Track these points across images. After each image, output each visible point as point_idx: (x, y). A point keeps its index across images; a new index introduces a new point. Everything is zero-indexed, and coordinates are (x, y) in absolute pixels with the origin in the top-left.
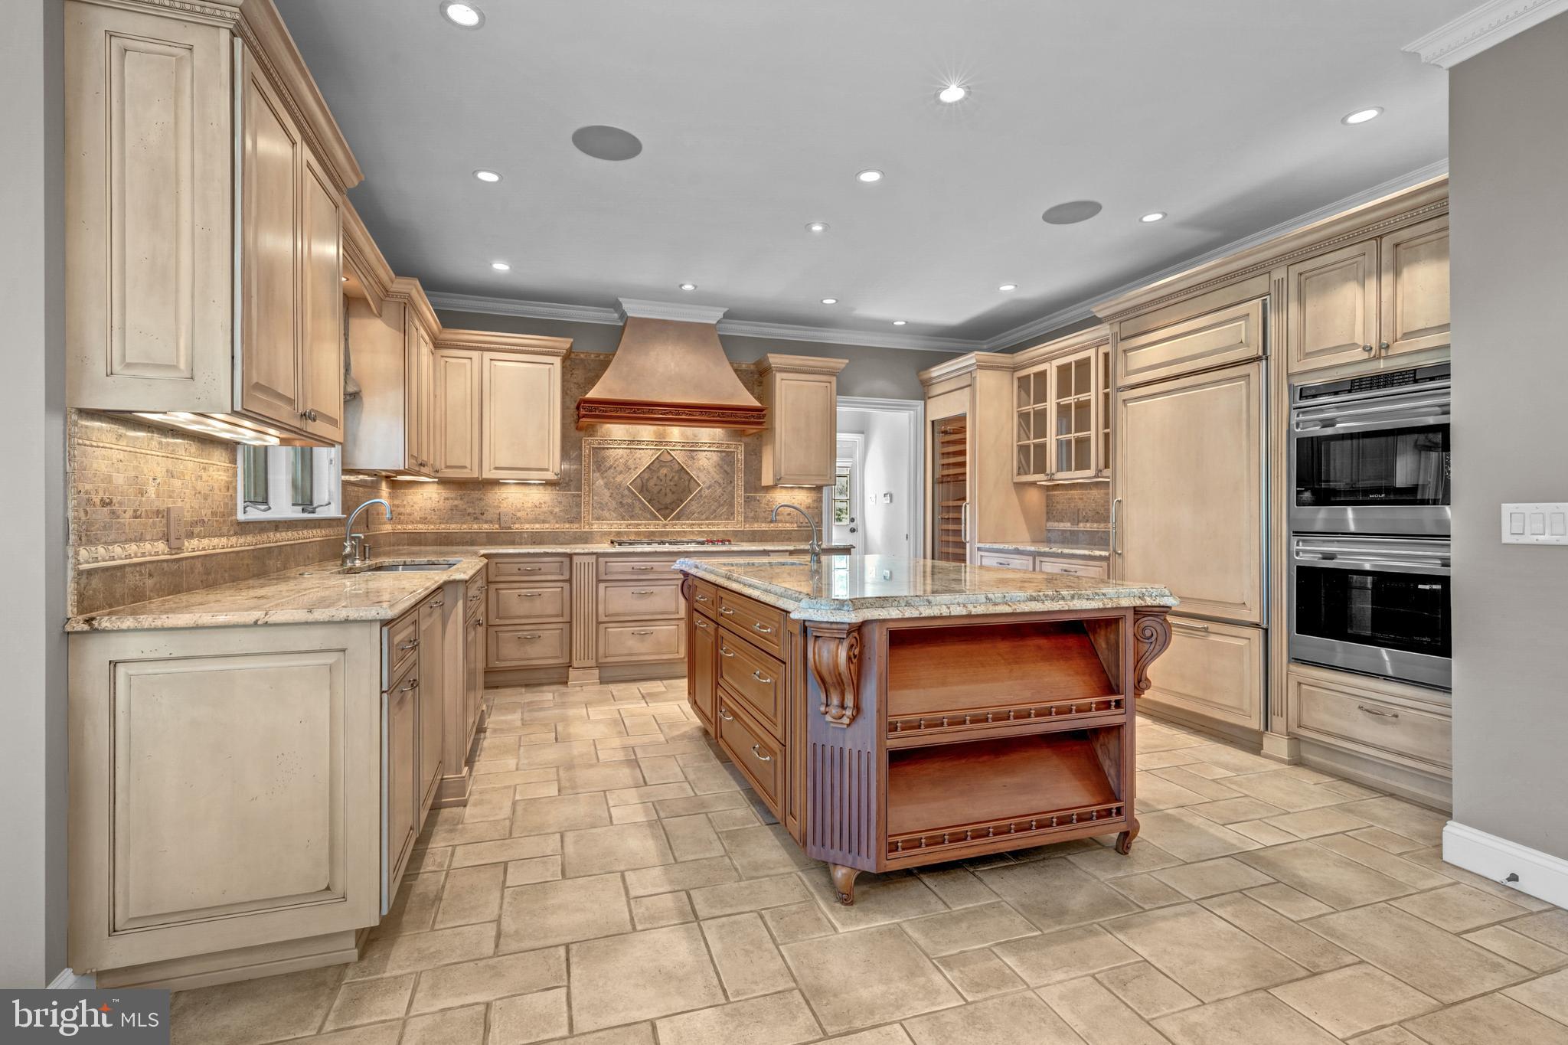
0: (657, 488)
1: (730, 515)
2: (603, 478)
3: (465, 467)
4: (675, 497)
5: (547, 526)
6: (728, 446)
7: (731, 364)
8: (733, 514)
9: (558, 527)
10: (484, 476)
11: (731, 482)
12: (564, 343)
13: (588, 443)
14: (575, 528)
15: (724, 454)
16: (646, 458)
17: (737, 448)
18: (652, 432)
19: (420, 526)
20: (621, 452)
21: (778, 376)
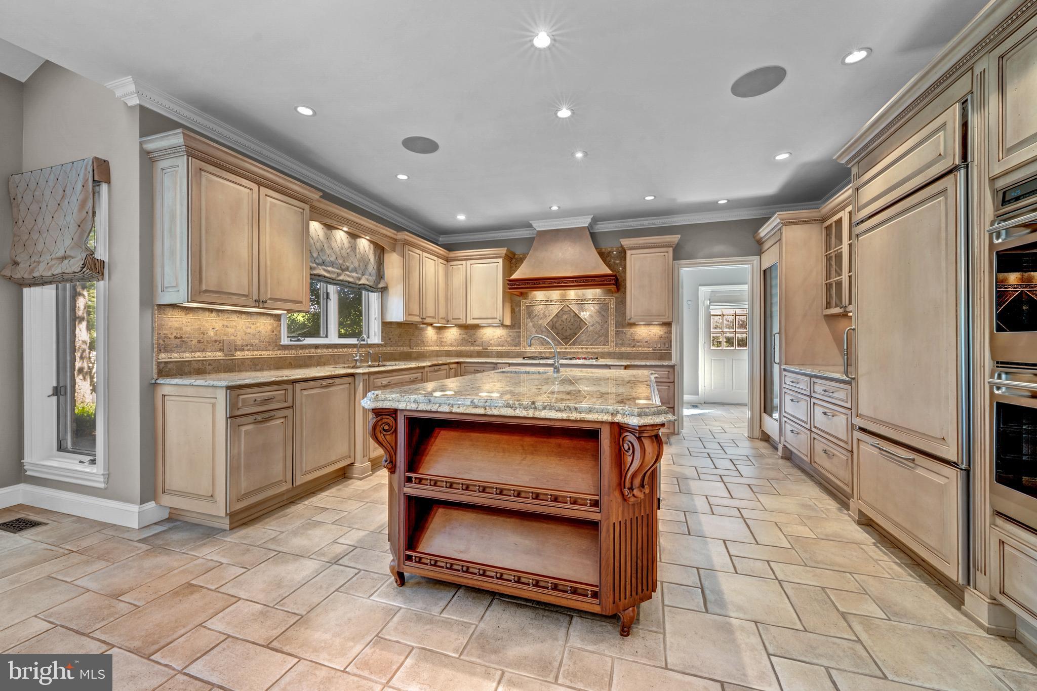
0: (560, 327)
1: (606, 342)
2: (532, 322)
3: (460, 319)
4: (572, 332)
5: (504, 348)
6: (604, 300)
7: (596, 246)
8: (608, 341)
9: (509, 348)
10: (468, 323)
11: (606, 322)
12: (503, 251)
13: (524, 303)
14: (517, 349)
15: (602, 305)
16: (555, 310)
17: (610, 301)
18: (558, 295)
19: (450, 347)
20: (541, 307)
21: (629, 253)
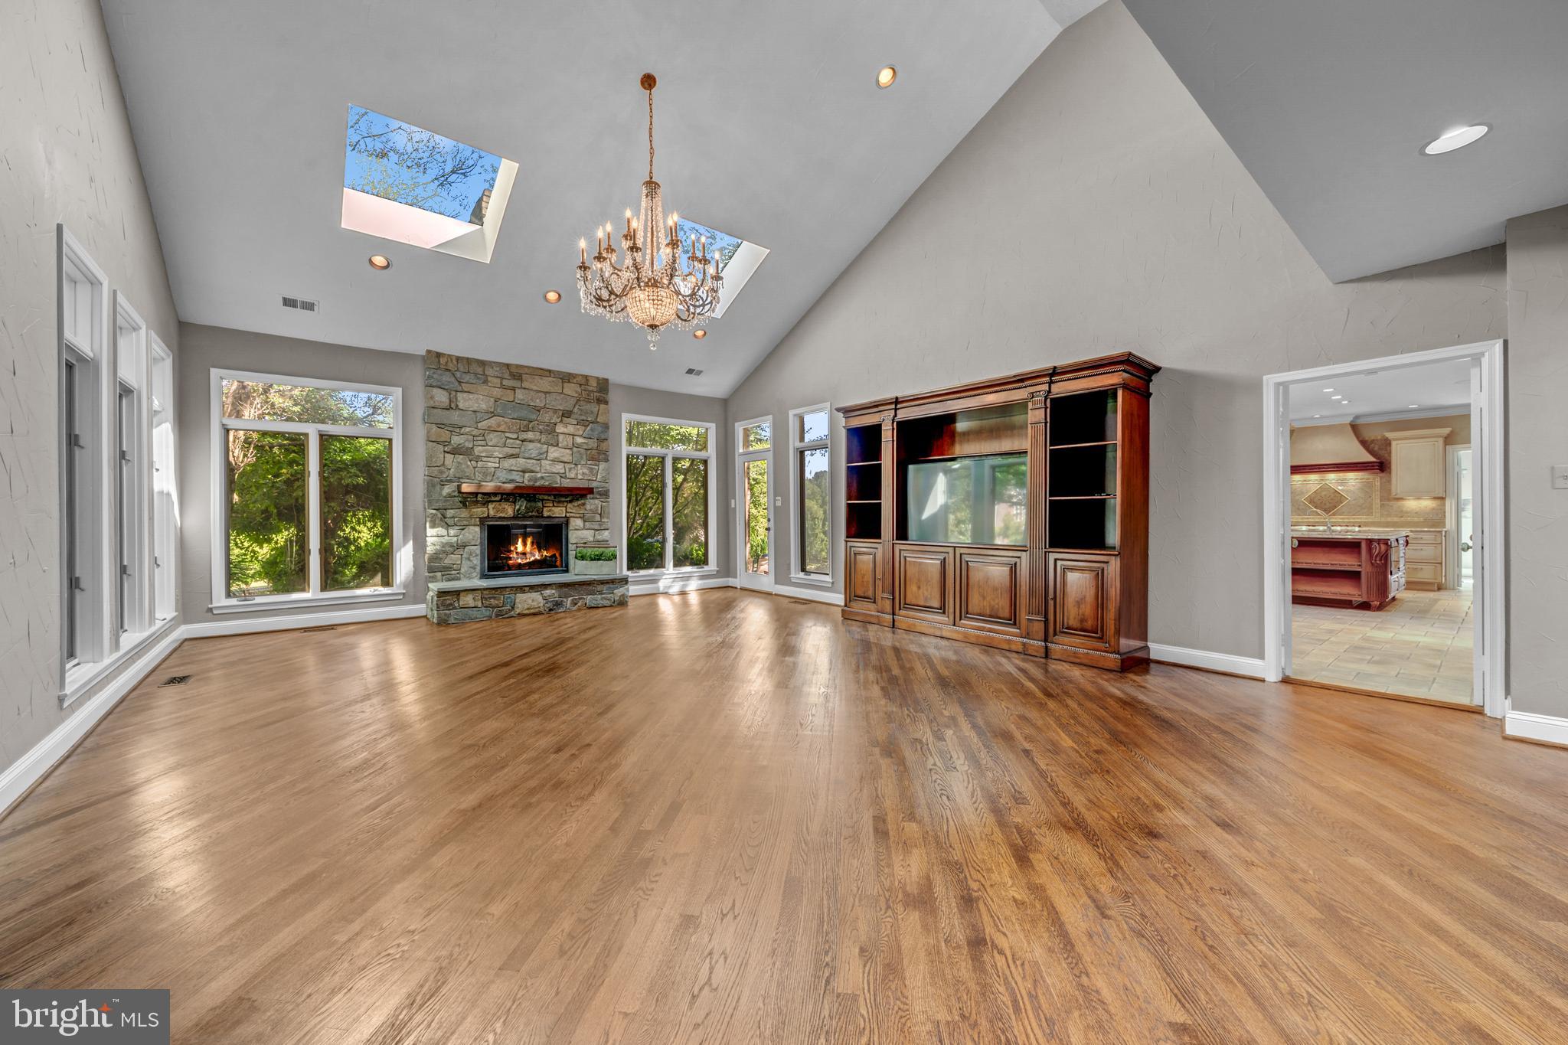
0: (1321, 501)
1: (1370, 513)
4: (1332, 505)
6: (1368, 479)
7: (1358, 438)
8: (1372, 513)
11: (1370, 497)
15: (1365, 485)
17: (1375, 482)
18: (1317, 476)
20: (1298, 485)
21: (1394, 444)
